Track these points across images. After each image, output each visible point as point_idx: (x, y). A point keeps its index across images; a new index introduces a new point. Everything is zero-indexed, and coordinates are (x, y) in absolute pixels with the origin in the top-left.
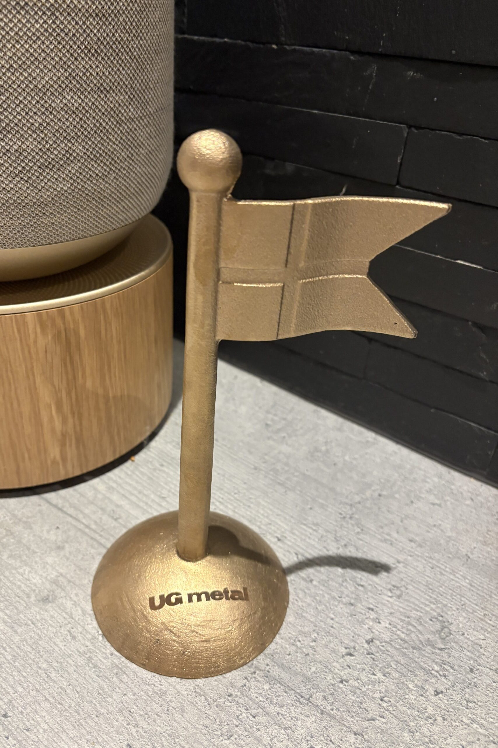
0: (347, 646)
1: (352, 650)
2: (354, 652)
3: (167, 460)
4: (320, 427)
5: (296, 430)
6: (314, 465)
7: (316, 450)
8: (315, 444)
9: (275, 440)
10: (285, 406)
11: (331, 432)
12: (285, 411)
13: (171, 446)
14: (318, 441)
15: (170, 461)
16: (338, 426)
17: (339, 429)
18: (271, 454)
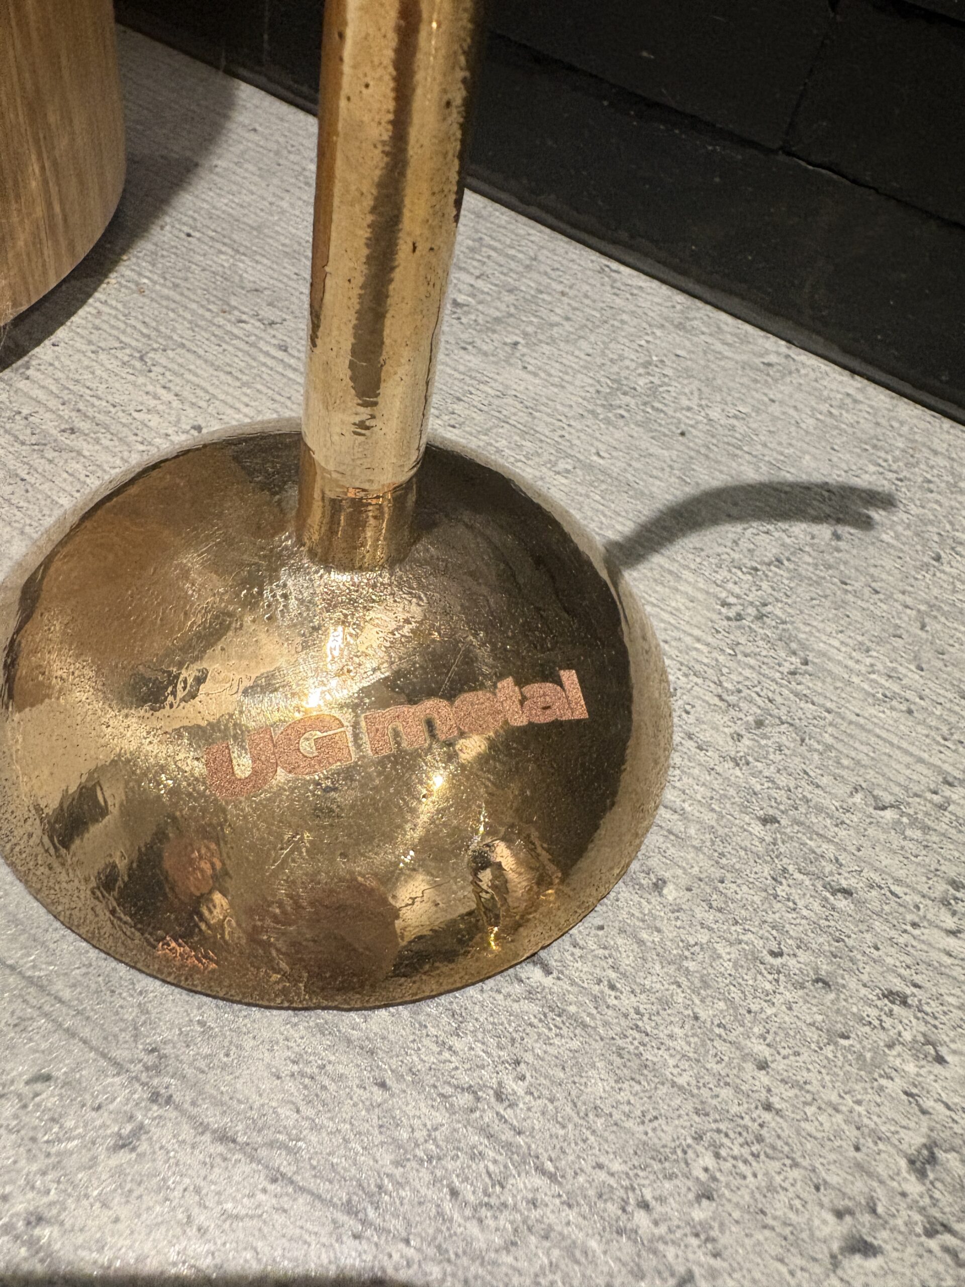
0: (841, 1204)
1: (867, 1218)
2: (873, 1228)
3: (90, 412)
4: (625, 317)
5: (552, 325)
6: (618, 434)
7: (619, 386)
8: (615, 369)
9: (485, 354)
10: (512, 252)
11: (658, 333)
12: (513, 265)
13: (113, 365)
14: (622, 358)
15: (101, 417)
16: (677, 318)
17: (680, 326)
18: (476, 400)
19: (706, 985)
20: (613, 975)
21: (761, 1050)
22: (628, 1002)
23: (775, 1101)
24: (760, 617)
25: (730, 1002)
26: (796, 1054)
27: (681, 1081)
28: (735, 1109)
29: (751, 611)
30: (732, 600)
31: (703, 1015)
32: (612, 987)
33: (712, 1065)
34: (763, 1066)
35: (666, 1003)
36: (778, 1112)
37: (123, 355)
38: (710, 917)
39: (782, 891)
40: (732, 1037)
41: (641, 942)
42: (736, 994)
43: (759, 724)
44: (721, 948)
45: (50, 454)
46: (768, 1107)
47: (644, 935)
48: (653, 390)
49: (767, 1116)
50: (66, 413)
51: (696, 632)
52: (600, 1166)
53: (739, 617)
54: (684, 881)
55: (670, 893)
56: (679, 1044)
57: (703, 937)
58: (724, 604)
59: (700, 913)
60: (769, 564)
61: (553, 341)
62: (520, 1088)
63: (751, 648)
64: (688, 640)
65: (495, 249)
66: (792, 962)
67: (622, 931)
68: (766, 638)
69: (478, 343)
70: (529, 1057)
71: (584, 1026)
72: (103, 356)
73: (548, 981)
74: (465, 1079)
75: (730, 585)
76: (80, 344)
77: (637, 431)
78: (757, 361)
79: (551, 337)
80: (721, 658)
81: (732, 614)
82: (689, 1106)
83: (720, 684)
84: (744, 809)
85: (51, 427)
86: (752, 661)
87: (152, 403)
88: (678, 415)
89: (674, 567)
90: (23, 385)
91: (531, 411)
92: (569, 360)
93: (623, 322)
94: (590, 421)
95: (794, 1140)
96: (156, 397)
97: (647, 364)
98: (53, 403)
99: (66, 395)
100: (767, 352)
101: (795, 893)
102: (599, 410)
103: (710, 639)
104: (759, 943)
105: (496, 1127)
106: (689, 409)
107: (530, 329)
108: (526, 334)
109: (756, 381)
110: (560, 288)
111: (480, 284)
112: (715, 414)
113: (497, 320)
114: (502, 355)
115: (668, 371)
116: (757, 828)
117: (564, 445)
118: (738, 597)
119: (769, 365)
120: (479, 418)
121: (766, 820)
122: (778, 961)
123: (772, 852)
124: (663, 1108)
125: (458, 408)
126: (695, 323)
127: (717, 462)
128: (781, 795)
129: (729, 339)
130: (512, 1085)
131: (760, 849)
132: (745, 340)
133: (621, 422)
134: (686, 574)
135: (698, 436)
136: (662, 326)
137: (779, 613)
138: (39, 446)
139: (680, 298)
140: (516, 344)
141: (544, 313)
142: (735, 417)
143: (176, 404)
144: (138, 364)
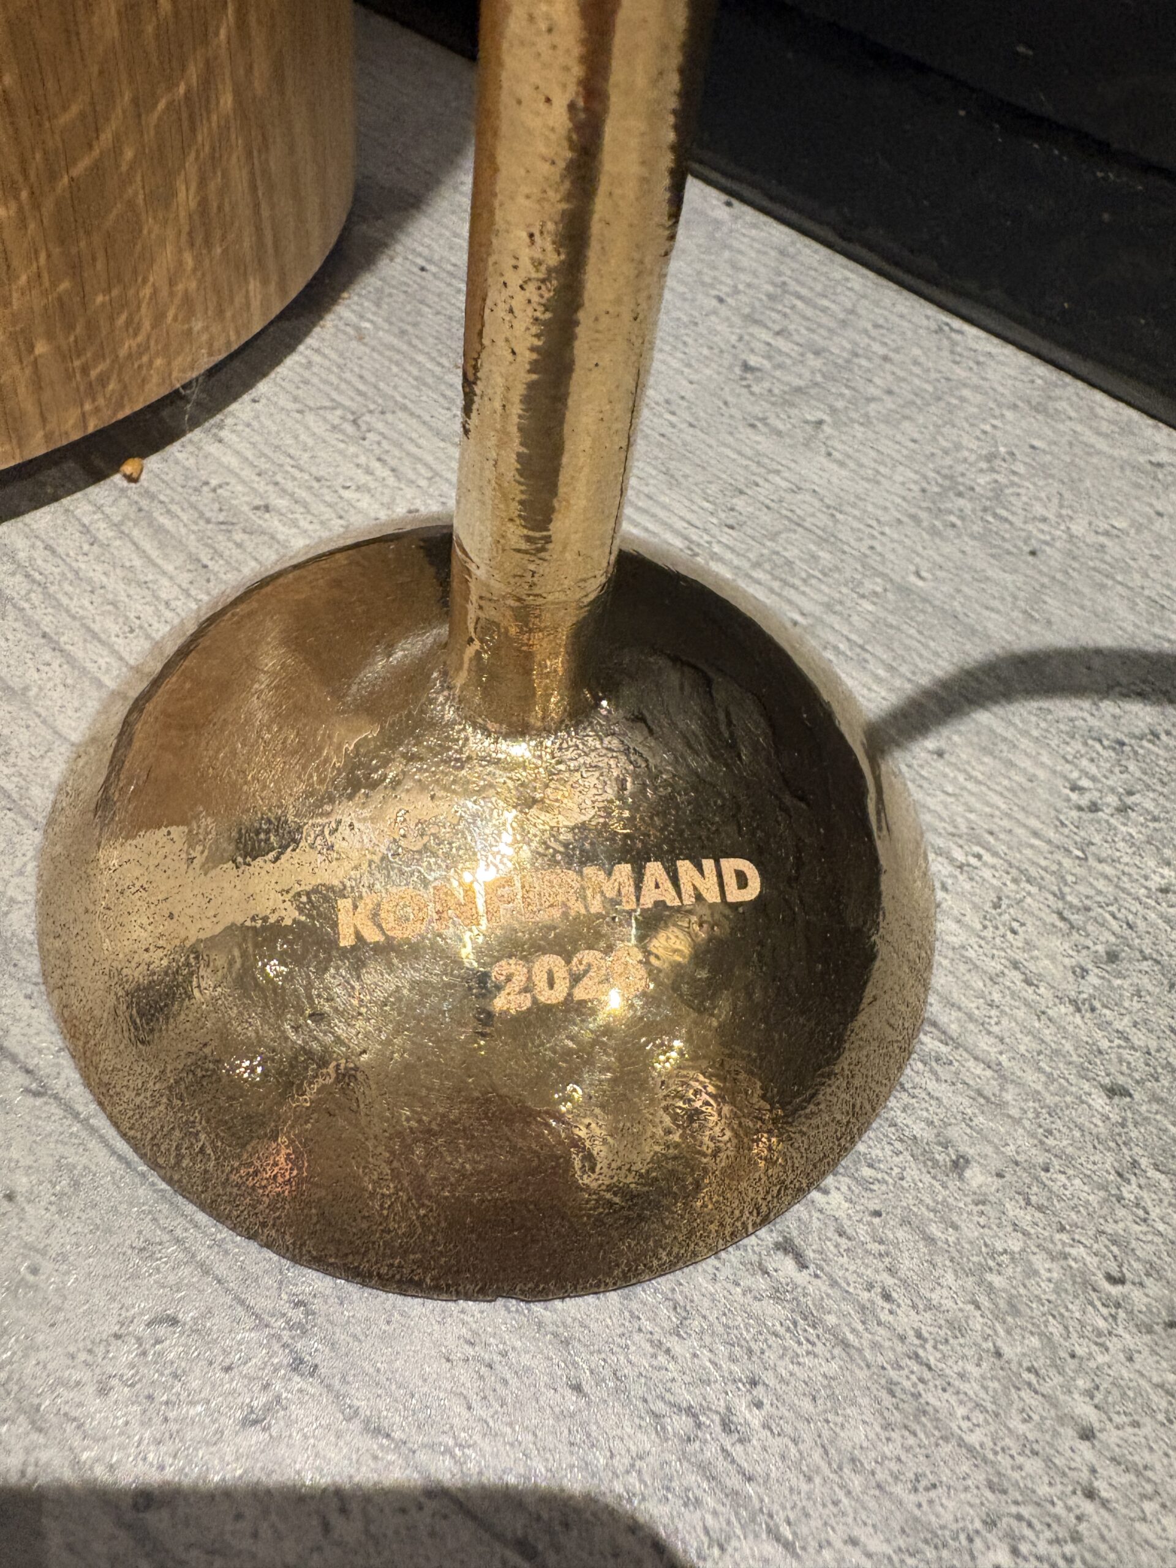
3: (289, 486)
4: (966, 393)
5: (870, 400)
6: (947, 549)
7: (953, 485)
8: (948, 461)
9: (779, 433)
10: (825, 303)
11: (1009, 415)
12: (824, 320)
13: (320, 428)
14: (958, 447)
15: (303, 494)
16: (1036, 397)
17: (1038, 408)
18: (763, 492)
19: (1015, 1311)
20: (890, 1281)
21: (1085, 1411)
22: (906, 1320)
23: (1100, 1485)
24: (1123, 809)
25: (1047, 1339)
26: (1136, 1424)
27: (973, 1439)
28: (1043, 1490)
29: (1112, 800)
30: (1085, 783)
31: (1006, 1350)
32: (887, 1297)
33: (1016, 1423)
34: (1087, 1434)
35: (958, 1328)
36: (1105, 1503)
37: (334, 417)
38: (1026, 1218)
39: (1129, 1192)
40: (1045, 1389)
41: (930, 1240)
42: (1055, 1328)
43: (1112, 957)
44: (1040, 1262)
45: (238, 536)
46: (1090, 1494)
47: (935, 1230)
48: (998, 492)
49: (1088, 1507)
50: (261, 486)
51: (1034, 823)
52: (853, 1542)
53: (1094, 808)
54: (996, 1163)
55: (975, 1177)
56: (971, 1388)
57: (1015, 1244)
58: (1074, 788)
59: (1013, 1210)
60: (1141, 738)
61: (867, 422)
62: (755, 1418)
63: (1106, 851)
64: (1020, 831)
65: (799, 297)
66: (1136, 1294)
67: (905, 1222)
68: (1130, 840)
69: (773, 421)
70: (769, 1378)
71: (846, 1345)
72: (310, 418)
73: (802, 1278)
74: (686, 1397)
75: (1084, 763)
76: (283, 401)
77: (969, 545)
78: (1142, 459)
79: (867, 415)
80: (1067, 863)
81: (1084, 802)
82: (980, 1477)
83: (1061, 897)
84: (1083, 1073)
85: (242, 501)
86: (1108, 870)
87: (363, 478)
88: (1030, 527)
89: (1010, 734)
90: (213, 449)
91: (834, 510)
92: (887, 447)
93: (962, 399)
94: (910, 528)
95: (1124, 1547)
96: (369, 472)
97: (990, 458)
98: (247, 473)
99: (263, 464)
100: (1156, 447)
101: (1147, 1197)
102: (923, 515)
103: (1051, 834)
104: (1092, 1261)
105: (721, 1464)
106: (1044, 520)
107: (840, 404)
108: (833, 411)
109: (1138, 486)
110: (882, 351)
111: (780, 343)
112: (1078, 528)
113: (798, 390)
114: (800, 435)
115: (1021, 469)
116: (1099, 1101)
117: (874, 560)
118: (1094, 779)
119: (1159, 465)
120: (766, 518)
121: (1114, 1091)
122: (1115, 1290)
123: (1117, 1139)
124: (945, 1476)
125: (739, 503)
126: (1062, 405)
127: (1077, 592)
128: (1136, 1059)
129: (1105, 427)
130: (743, 1411)
131: (1102, 1129)
132: (1127, 430)
133: (951, 533)
134: (1024, 743)
135: (1054, 556)
136: (1015, 407)
137: (1149, 805)
138: (228, 526)
139: (1042, 370)
140: (820, 423)
141: (860, 384)
142: (1107, 534)
143: (391, 481)
144: (350, 429)
